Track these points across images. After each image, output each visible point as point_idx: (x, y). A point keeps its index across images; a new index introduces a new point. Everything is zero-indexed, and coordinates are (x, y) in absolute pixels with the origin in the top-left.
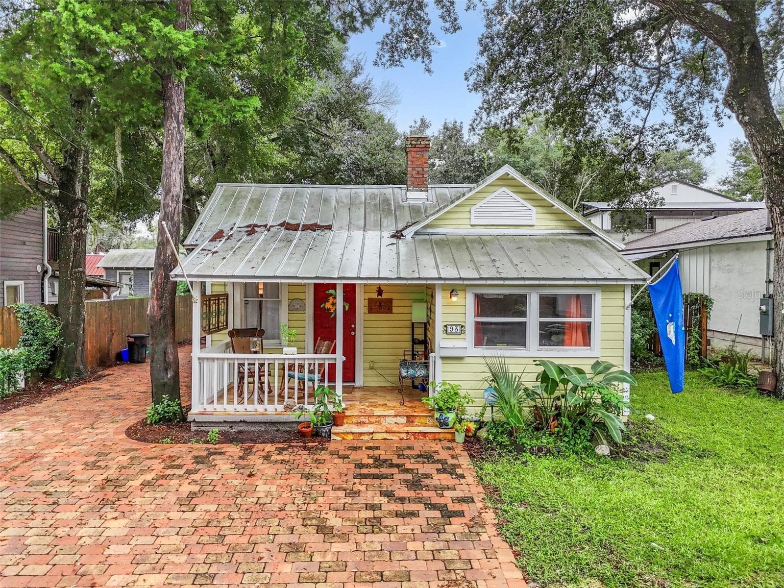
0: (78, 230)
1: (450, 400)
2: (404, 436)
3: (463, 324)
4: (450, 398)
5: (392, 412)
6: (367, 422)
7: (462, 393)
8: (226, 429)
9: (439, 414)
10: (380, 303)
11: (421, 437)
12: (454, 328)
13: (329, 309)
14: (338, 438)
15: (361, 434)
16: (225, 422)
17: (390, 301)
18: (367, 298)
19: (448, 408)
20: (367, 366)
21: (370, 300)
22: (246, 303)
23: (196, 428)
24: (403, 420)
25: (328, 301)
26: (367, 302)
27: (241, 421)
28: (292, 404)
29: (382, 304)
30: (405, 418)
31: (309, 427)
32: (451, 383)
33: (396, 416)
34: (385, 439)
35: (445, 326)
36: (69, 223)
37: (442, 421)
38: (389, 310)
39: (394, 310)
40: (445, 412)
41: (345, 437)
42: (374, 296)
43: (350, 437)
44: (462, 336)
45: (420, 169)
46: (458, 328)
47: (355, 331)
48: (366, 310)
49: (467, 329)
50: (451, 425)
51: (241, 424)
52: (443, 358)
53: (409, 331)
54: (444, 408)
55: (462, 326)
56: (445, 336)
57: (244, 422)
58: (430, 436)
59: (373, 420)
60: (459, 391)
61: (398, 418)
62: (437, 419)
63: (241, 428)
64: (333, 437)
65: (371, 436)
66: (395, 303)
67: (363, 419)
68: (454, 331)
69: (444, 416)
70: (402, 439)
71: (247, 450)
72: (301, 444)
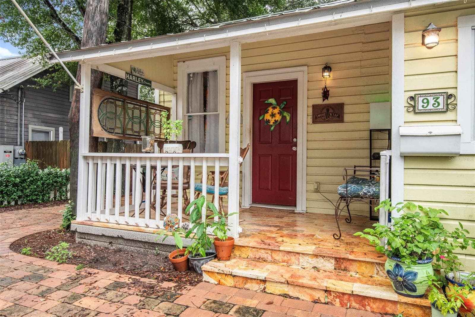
0: (120, 88)
1: (421, 238)
2: (322, 297)
3: (450, 92)
4: (420, 233)
5: (311, 249)
6: (270, 258)
7: (450, 226)
8: (106, 245)
9: (393, 264)
10: (328, 110)
11: (354, 304)
12: (432, 101)
13: (268, 121)
14: (213, 281)
15: (246, 279)
16: (103, 236)
17: (341, 106)
18: (311, 105)
19: (412, 254)
20: (312, 187)
21: (315, 107)
22: (190, 118)
23: (80, 240)
24: (330, 265)
25: (267, 112)
26: (311, 110)
27: (118, 238)
28: (173, 220)
29: (331, 111)
30: (333, 261)
31: (183, 255)
32: (425, 206)
33: (316, 256)
34: (286, 296)
35: (412, 98)
36: (114, 83)
37: (399, 279)
38: (340, 118)
39: (346, 117)
40: (408, 261)
41: (222, 281)
42: (319, 101)
43: (230, 282)
44: (450, 115)
46: (441, 100)
47: (296, 146)
48: (310, 120)
49: (459, 102)
50: (421, 290)
51: (120, 241)
52: (406, 157)
53: (367, 144)
54: (404, 252)
55: (450, 96)
56: (412, 117)
57: (122, 238)
58: (375, 306)
59: (278, 257)
60: (442, 222)
61: (321, 260)
62: (388, 272)
63: (121, 246)
64: (206, 277)
65: (262, 286)
66: (347, 109)
67: (263, 254)
68: (430, 107)
69: (405, 269)
70: (316, 302)
71: (75, 280)
72: (154, 282)
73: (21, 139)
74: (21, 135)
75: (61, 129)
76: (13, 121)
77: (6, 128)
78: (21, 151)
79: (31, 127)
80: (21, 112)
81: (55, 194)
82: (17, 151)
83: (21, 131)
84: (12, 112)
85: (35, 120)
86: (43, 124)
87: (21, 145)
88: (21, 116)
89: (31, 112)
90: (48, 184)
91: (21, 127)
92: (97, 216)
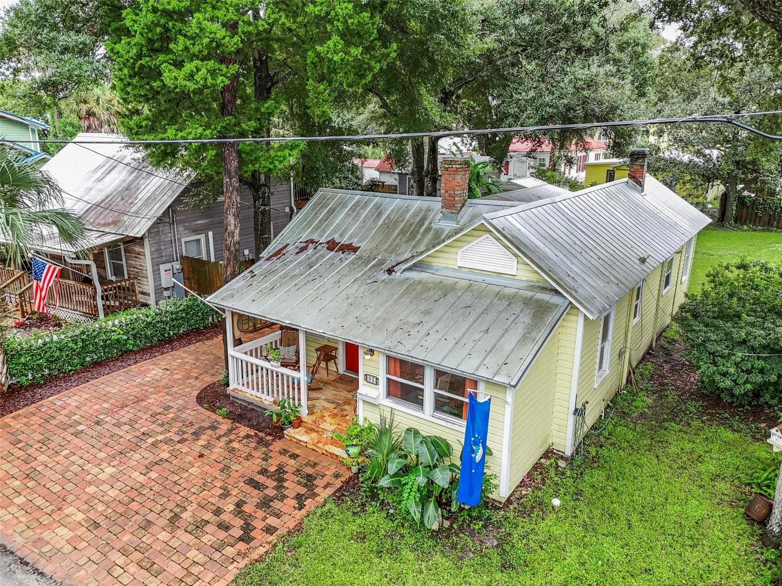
2: (324, 452)
5: (332, 428)
6: (316, 430)
8: (246, 405)
11: (335, 457)
14: (288, 438)
15: (300, 440)
16: (244, 400)
23: (232, 399)
27: (252, 403)
33: (332, 432)
34: (313, 450)
35: (366, 375)
41: (292, 439)
43: (295, 440)
44: (377, 387)
45: (451, 192)
46: (374, 379)
49: (380, 382)
52: (363, 400)
55: (377, 379)
56: (366, 383)
58: (340, 459)
59: (320, 430)
64: (285, 436)
65: (306, 444)
67: (314, 427)
68: (371, 381)
70: (323, 454)
71: (230, 431)
72: (264, 435)
73: (176, 254)
74: (176, 250)
75: (210, 234)
76: (168, 239)
77: (163, 247)
78: (178, 267)
79: (183, 240)
80: (174, 228)
81: (213, 318)
82: (175, 267)
83: (176, 246)
84: (166, 231)
85: (187, 232)
86: (193, 233)
87: (177, 260)
88: (174, 232)
89: (182, 225)
90: (207, 313)
91: (175, 243)
92: (240, 387)
